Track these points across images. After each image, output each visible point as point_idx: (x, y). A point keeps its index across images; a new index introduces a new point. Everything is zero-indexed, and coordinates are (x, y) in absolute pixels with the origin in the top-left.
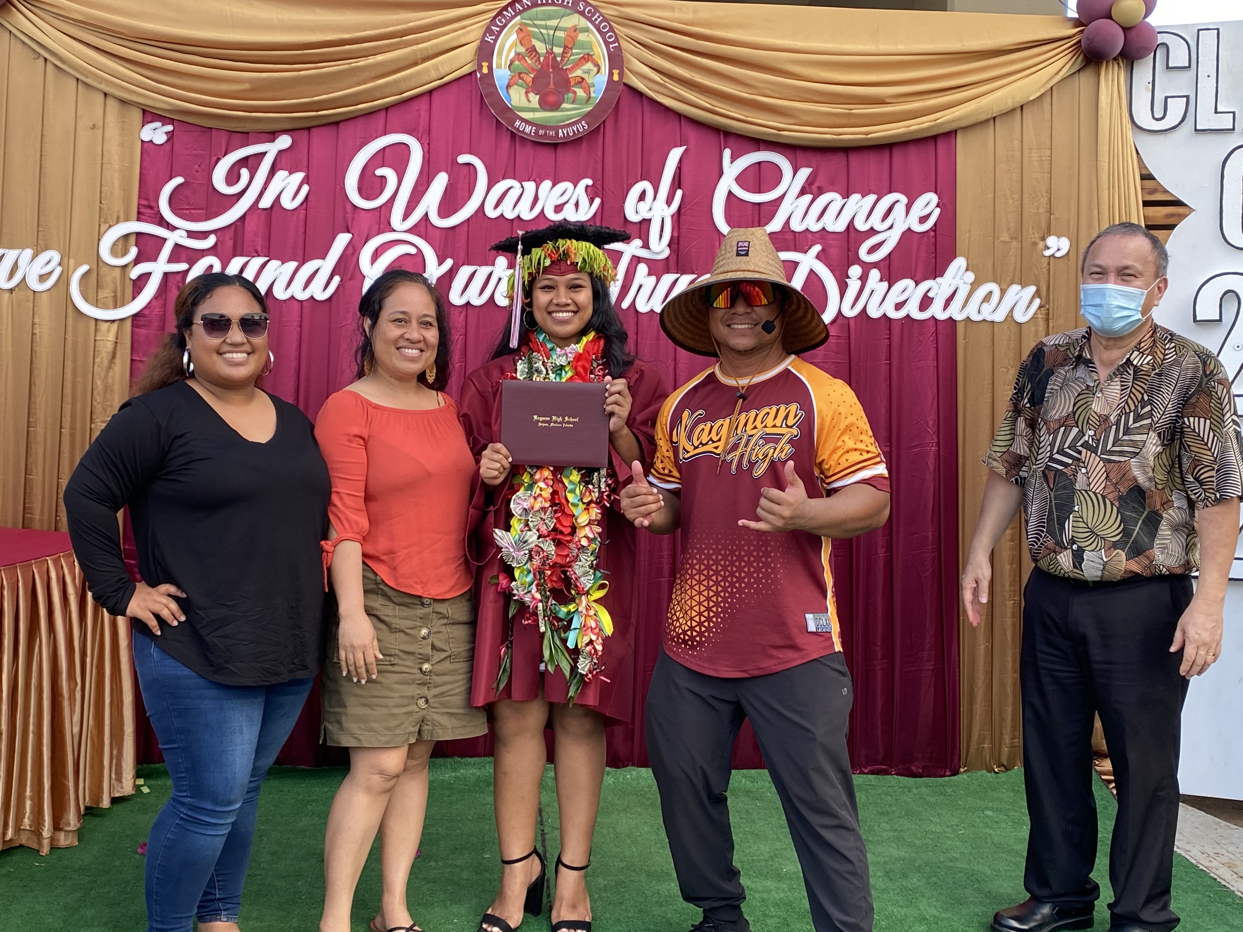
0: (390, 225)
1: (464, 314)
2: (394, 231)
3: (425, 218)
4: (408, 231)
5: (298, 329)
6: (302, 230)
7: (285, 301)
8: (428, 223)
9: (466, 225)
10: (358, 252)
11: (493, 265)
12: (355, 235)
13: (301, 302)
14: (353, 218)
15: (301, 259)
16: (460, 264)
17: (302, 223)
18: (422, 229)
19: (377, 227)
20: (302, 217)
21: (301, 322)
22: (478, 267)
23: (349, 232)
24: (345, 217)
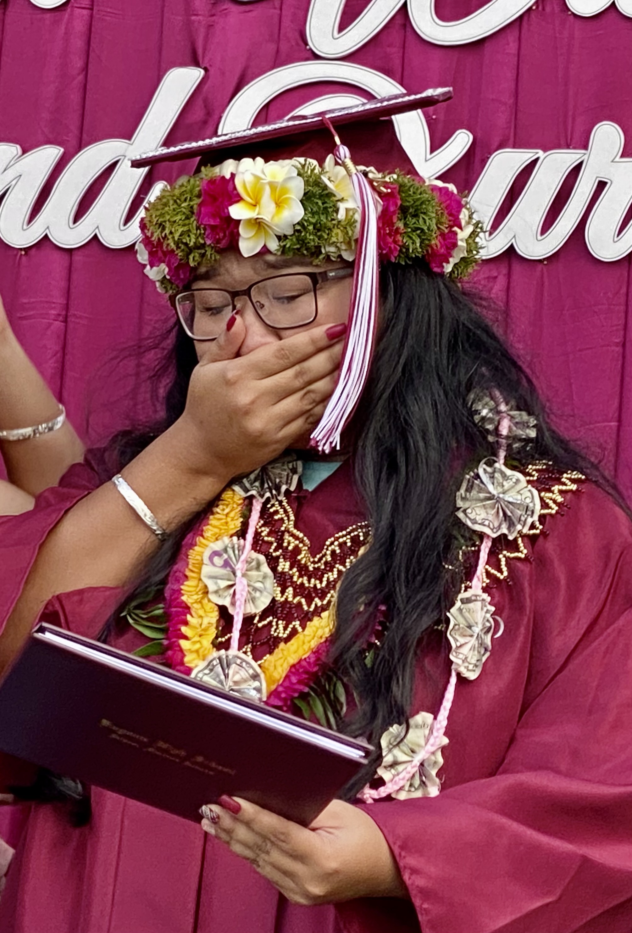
0: (306, 44)
1: (501, 282)
2: (317, 57)
3: (399, 21)
4: (351, 58)
5: (58, 325)
6: (79, 64)
7: (27, 250)
8: (408, 29)
9: (512, 37)
10: (216, 117)
11: (585, 146)
12: (212, 71)
13: (70, 251)
14: (210, 26)
15: (74, 142)
16: (494, 147)
17: (78, 43)
18: (394, 51)
19: (272, 47)
20: (79, 26)
21: (67, 307)
22: (540, 153)
23: (196, 63)
24: (188, 24)
